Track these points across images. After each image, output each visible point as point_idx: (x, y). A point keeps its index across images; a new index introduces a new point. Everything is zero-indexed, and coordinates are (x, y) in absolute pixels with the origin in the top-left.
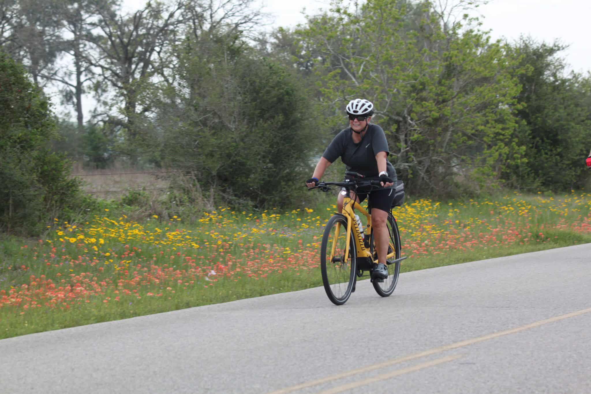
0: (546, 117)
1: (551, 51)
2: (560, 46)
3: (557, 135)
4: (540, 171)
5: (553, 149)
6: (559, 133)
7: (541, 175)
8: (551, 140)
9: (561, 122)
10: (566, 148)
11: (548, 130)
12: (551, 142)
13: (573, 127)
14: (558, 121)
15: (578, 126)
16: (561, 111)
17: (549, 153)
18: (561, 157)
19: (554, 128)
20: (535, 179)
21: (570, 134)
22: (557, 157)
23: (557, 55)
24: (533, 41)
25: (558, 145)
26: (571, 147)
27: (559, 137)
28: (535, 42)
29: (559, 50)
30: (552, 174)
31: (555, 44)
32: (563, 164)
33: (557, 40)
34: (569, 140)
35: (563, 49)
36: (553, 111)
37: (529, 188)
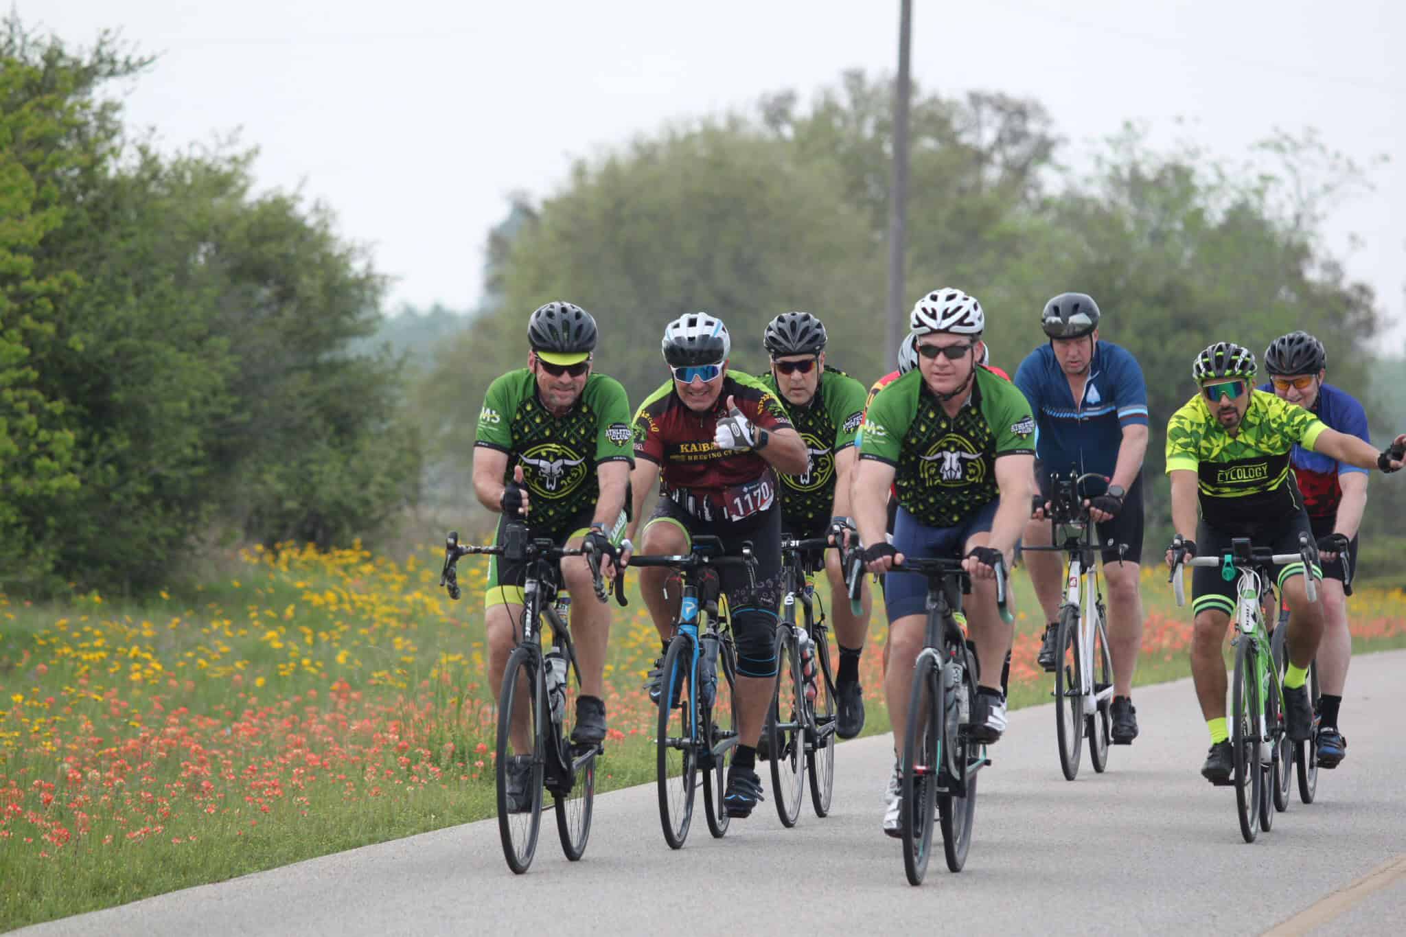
0: (72, 318)
1: (84, 77)
2: (120, 57)
3: (104, 386)
4: (51, 521)
5: (96, 439)
6: (117, 381)
7: (50, 535)
8: (86, 405)
9: (123, 341)
10: (141, 437)
11: (79, 369)
12: (87, 412)
13: (165, 363)
14: (112, 336)
15: (184, 356)
16: (131, 300)
17: (82, 454)
18: (122, 469)
19: (101, 362)
20: (28, 548)
21: (158, 385)
22: (111, 468)
23: (102, 91)
24: (24, 37)
25: (112, 424)
26: (155, 431)
27: (118, 396)
28: (30, 39)
29: (112, 73)
30: (90, 530)
31: (98, 52)
32: (127, 497)
33: (107, 38)
34: (153, 409)
35: (129, 68)
36: (99, 298)
37: (10, 578)
